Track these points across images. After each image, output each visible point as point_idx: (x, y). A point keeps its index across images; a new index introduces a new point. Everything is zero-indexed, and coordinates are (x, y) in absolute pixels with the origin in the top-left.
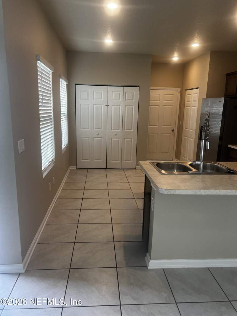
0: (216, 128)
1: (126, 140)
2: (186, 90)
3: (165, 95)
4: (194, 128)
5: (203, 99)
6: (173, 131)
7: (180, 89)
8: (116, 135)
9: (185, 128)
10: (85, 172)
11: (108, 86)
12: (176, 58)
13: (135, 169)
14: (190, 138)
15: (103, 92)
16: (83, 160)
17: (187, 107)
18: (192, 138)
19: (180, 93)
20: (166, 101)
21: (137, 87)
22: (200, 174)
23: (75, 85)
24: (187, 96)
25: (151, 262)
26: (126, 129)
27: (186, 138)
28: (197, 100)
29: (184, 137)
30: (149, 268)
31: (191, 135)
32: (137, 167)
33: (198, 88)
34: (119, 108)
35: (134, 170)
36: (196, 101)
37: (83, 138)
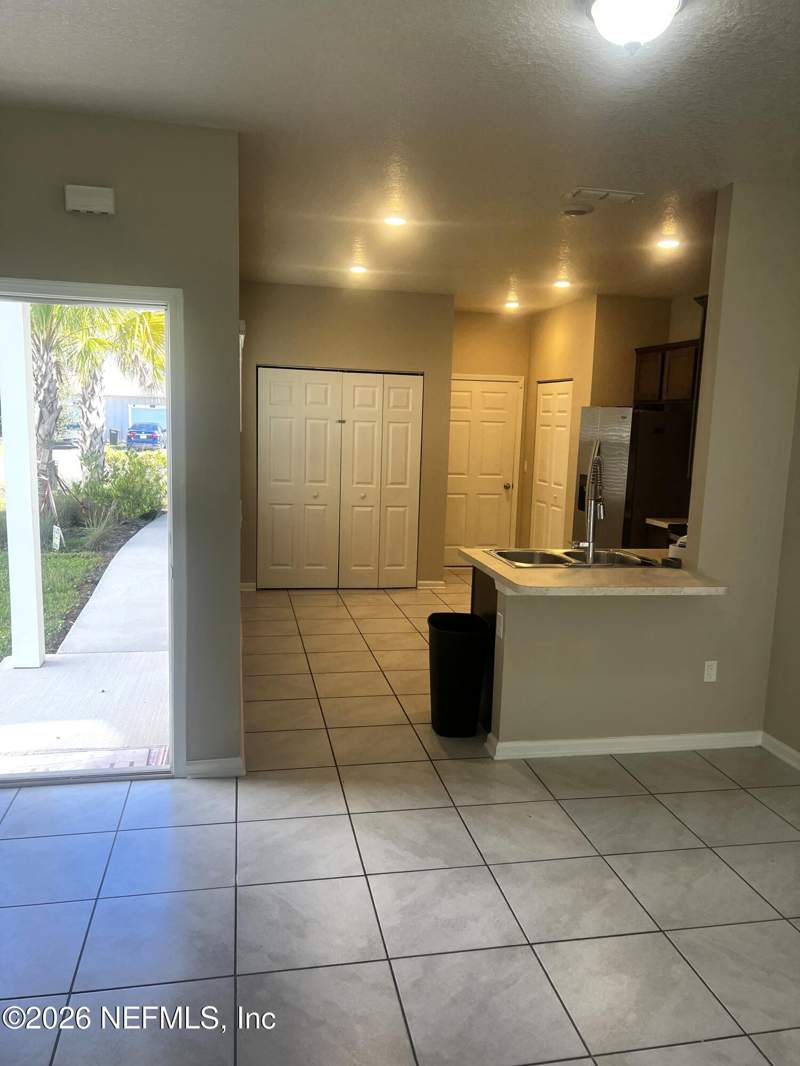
0: (617, 478)
1: (392, 512)
2: (539, 382)
3: (486, 394)
4: (564, 480)
5: (583, 408)
6: (507, 487)
7: (522, 380)
8: (363, 498)
9: (540, 480)
10: (283, 597)
11: (343, 371)
12: (512, 304)
13: (416, 588)
14: (552, 505)
15: (330, 387)
16: (273, 565)
17: (543, 425)
18: (556, 506)
19: (523, 390)
20: (487, 408)
21: (417, 375)
22: (589, 567)
23: (258, 367)
24: (541, 399)
25: (501, 746)
26: (389, 482)
27: (543, 508)
28: (569, 409)
29: (536, 504)
30: (496, 758)
31: (555, 498)
32: (419, 582)
33: (571, 380)
34: (373, 427)
35: (414, 591)
36: (564, 411)
37: (277, 507)
